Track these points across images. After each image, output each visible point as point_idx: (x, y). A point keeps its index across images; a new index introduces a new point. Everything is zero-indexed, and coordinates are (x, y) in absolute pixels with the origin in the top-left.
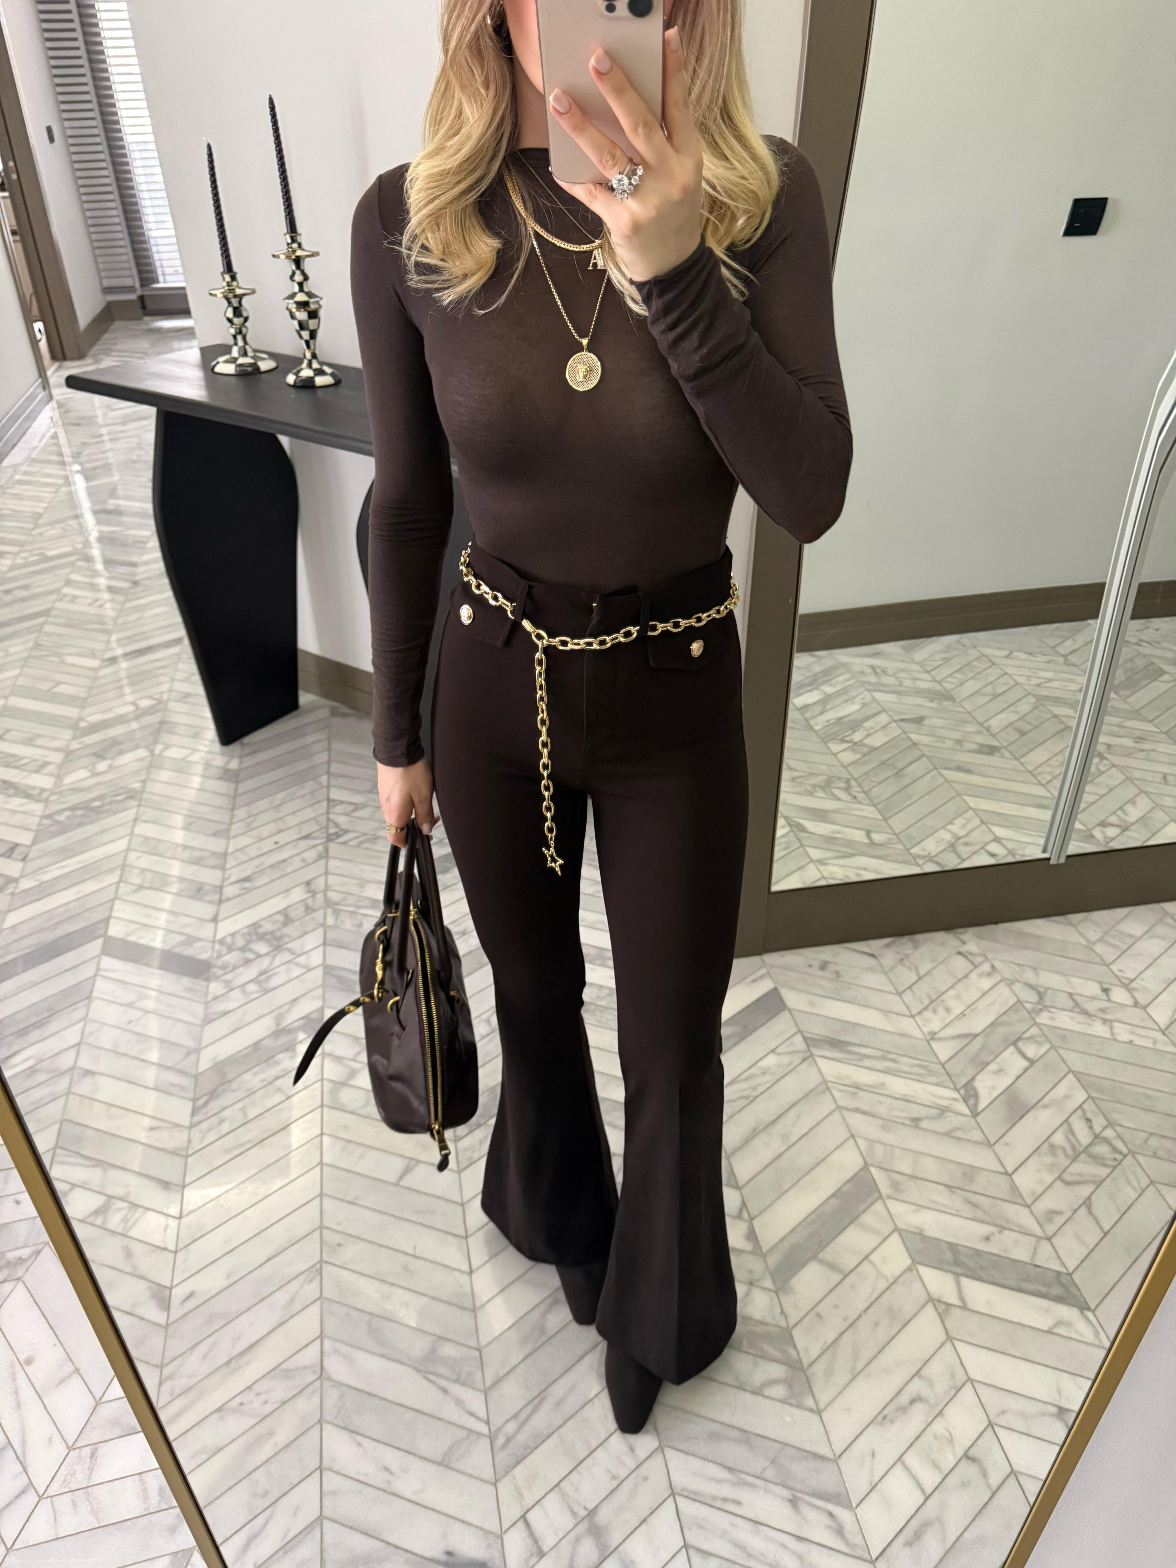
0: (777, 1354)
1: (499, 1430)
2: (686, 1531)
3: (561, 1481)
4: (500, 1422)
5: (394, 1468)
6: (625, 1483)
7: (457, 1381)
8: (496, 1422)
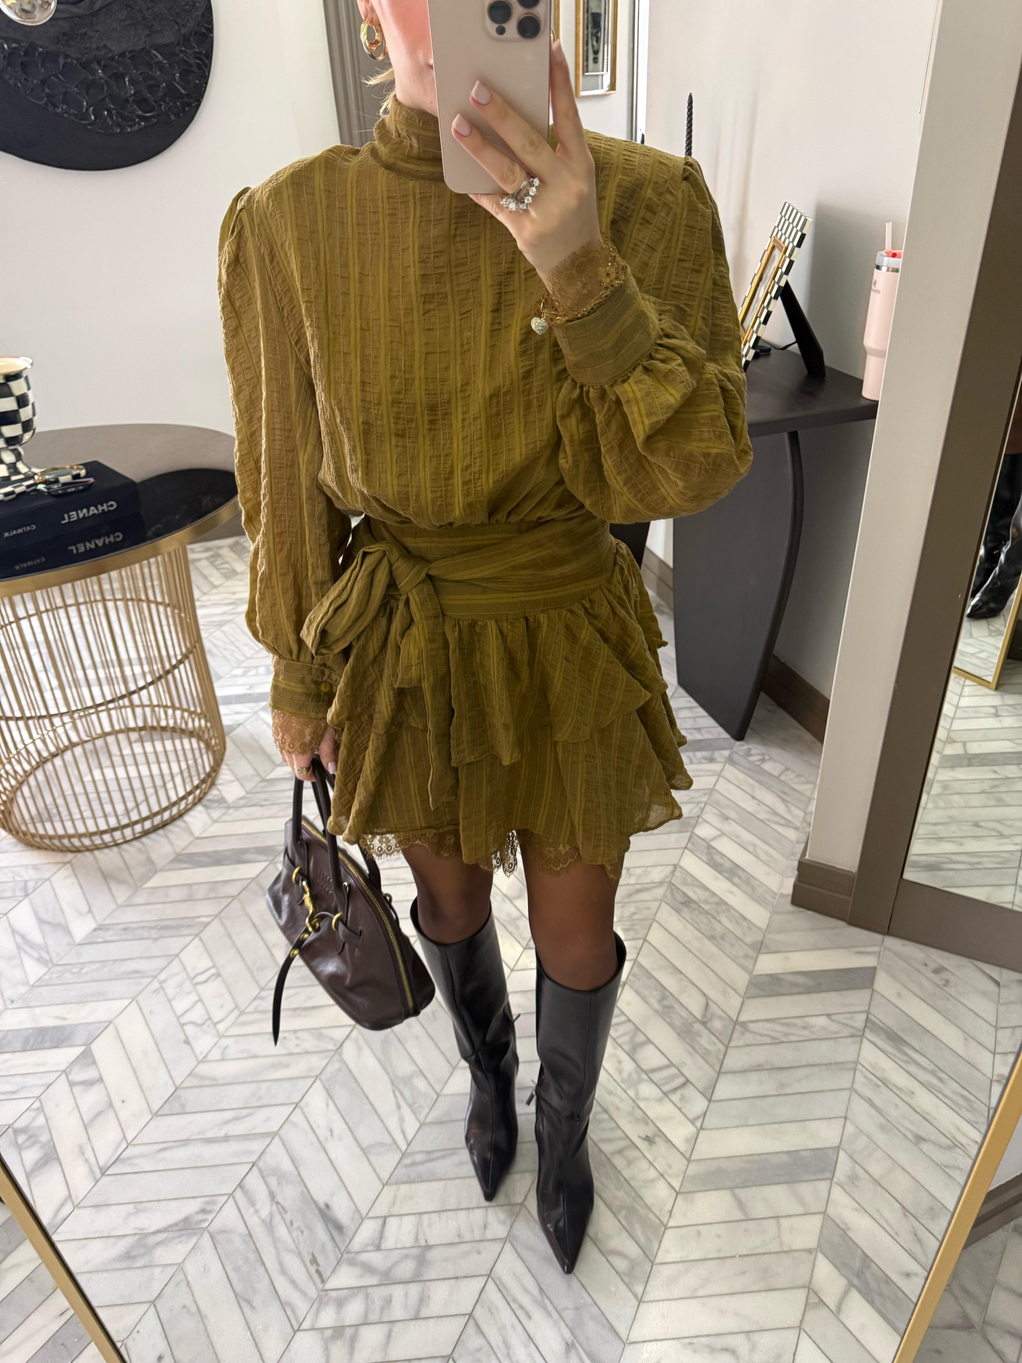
0: (642, 1239)
1: (413, 1154)
2: (478, 1306)
3: (425, 1213)
4: (416, 1149)
5: (335, 1133)
6: (464, 1245)
7: (410, 1106)
8: (415, 1147)
